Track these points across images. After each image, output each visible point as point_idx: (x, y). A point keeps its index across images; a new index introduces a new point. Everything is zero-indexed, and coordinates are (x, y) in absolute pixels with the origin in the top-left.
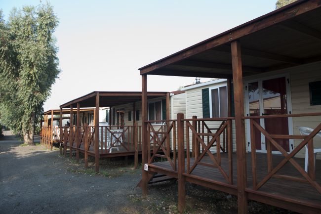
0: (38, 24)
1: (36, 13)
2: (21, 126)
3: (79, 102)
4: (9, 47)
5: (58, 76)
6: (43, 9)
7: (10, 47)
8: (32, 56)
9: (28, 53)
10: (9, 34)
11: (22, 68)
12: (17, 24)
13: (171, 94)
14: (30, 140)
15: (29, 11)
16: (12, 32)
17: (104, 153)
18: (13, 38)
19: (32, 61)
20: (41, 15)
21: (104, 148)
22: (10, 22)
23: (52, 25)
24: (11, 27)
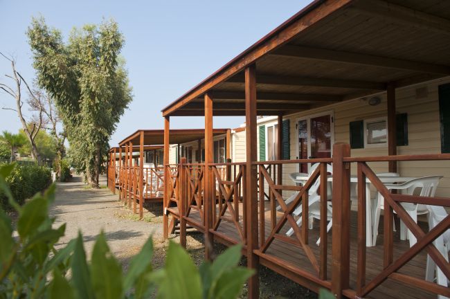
0: (100, 45)
1: (98, 32)
2: (85, 166)
3: (131, 141)
4: (68, 75)
5: (127, 106)
6: (106, 26)
7: (70, 75)
8: (93, 85)
9: (88, 81)
10: (68, 59)
11: (83, 98)
12: (78, 46)
13: (232, 132)
14: (95, 182)
15: (90, 30)
16: (72, 56)
17: (149, 197)
18: (74, 62)
19: (93, 90)
20: (104, 35)
21: (149, 192)
22: (71, 44)
23: (117, 45)
24: (71, 51)
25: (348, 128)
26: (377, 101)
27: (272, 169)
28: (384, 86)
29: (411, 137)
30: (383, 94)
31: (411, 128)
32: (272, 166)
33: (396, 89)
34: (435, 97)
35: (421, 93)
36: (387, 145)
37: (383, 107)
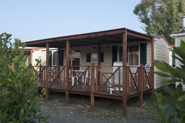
25: (86, 55)
26: (96, 48)
27: (56, 69)
28: (97, 44)
29: (104, 60)
30: (97, 46)
31: (105, 57)
32: (56, 67)
33: (101, 45)
34: (111, 49)
35: (108, 47)
36: (97, 62)
37: (97, 50)
